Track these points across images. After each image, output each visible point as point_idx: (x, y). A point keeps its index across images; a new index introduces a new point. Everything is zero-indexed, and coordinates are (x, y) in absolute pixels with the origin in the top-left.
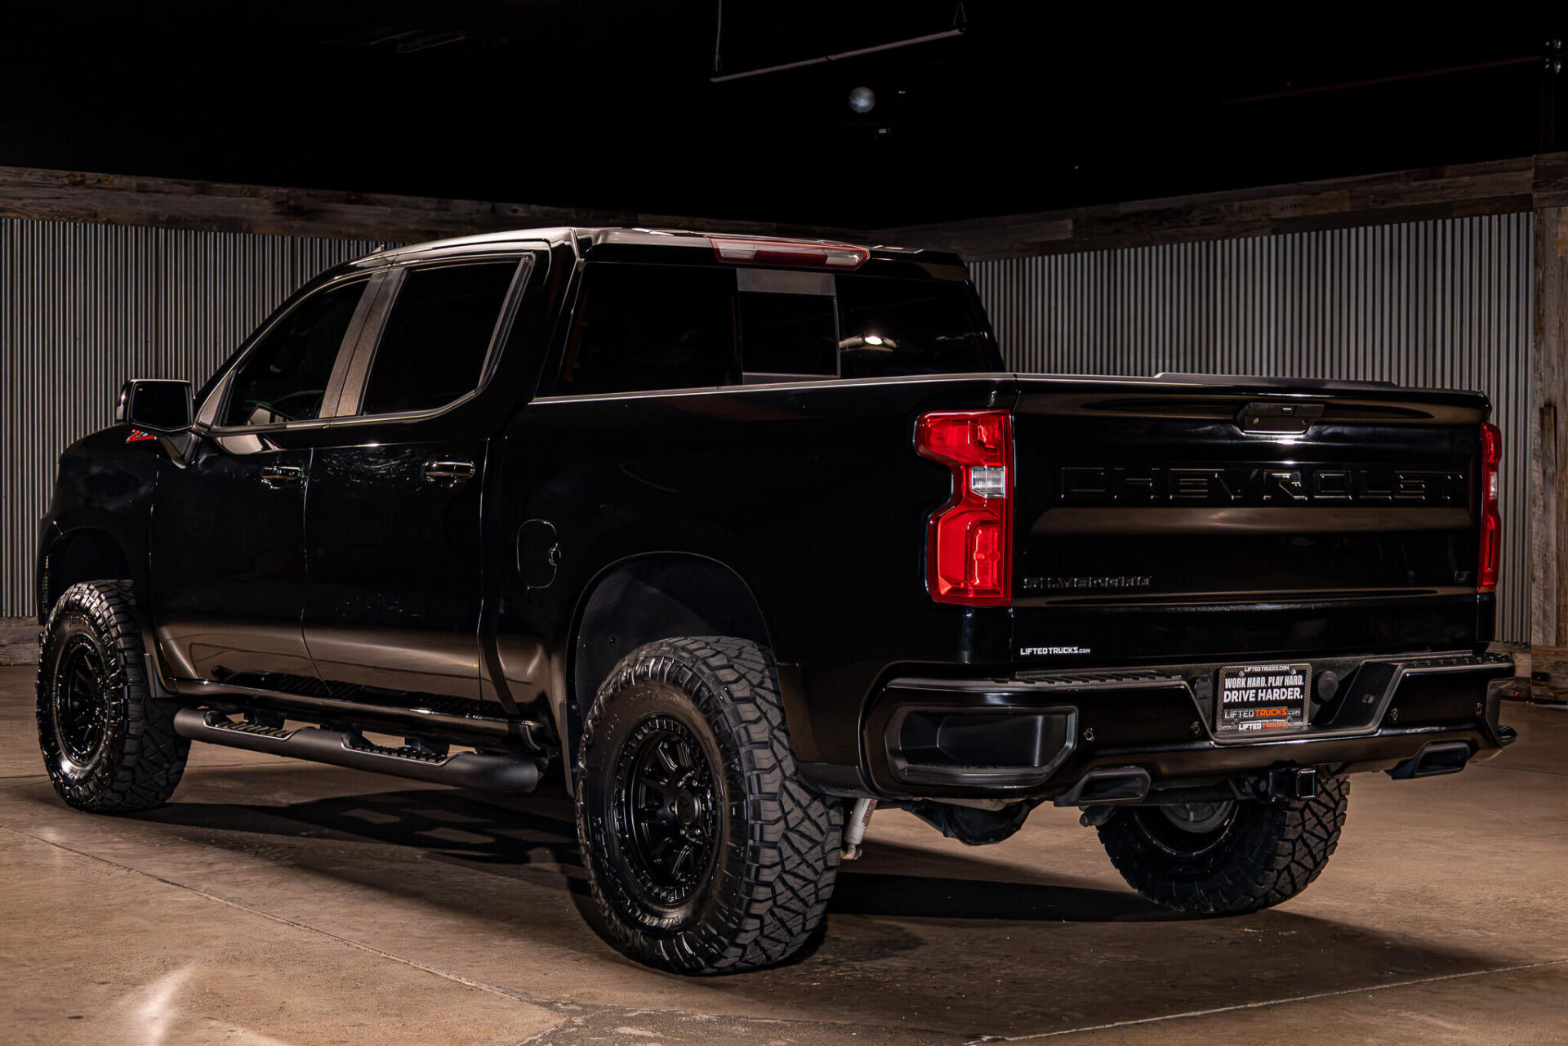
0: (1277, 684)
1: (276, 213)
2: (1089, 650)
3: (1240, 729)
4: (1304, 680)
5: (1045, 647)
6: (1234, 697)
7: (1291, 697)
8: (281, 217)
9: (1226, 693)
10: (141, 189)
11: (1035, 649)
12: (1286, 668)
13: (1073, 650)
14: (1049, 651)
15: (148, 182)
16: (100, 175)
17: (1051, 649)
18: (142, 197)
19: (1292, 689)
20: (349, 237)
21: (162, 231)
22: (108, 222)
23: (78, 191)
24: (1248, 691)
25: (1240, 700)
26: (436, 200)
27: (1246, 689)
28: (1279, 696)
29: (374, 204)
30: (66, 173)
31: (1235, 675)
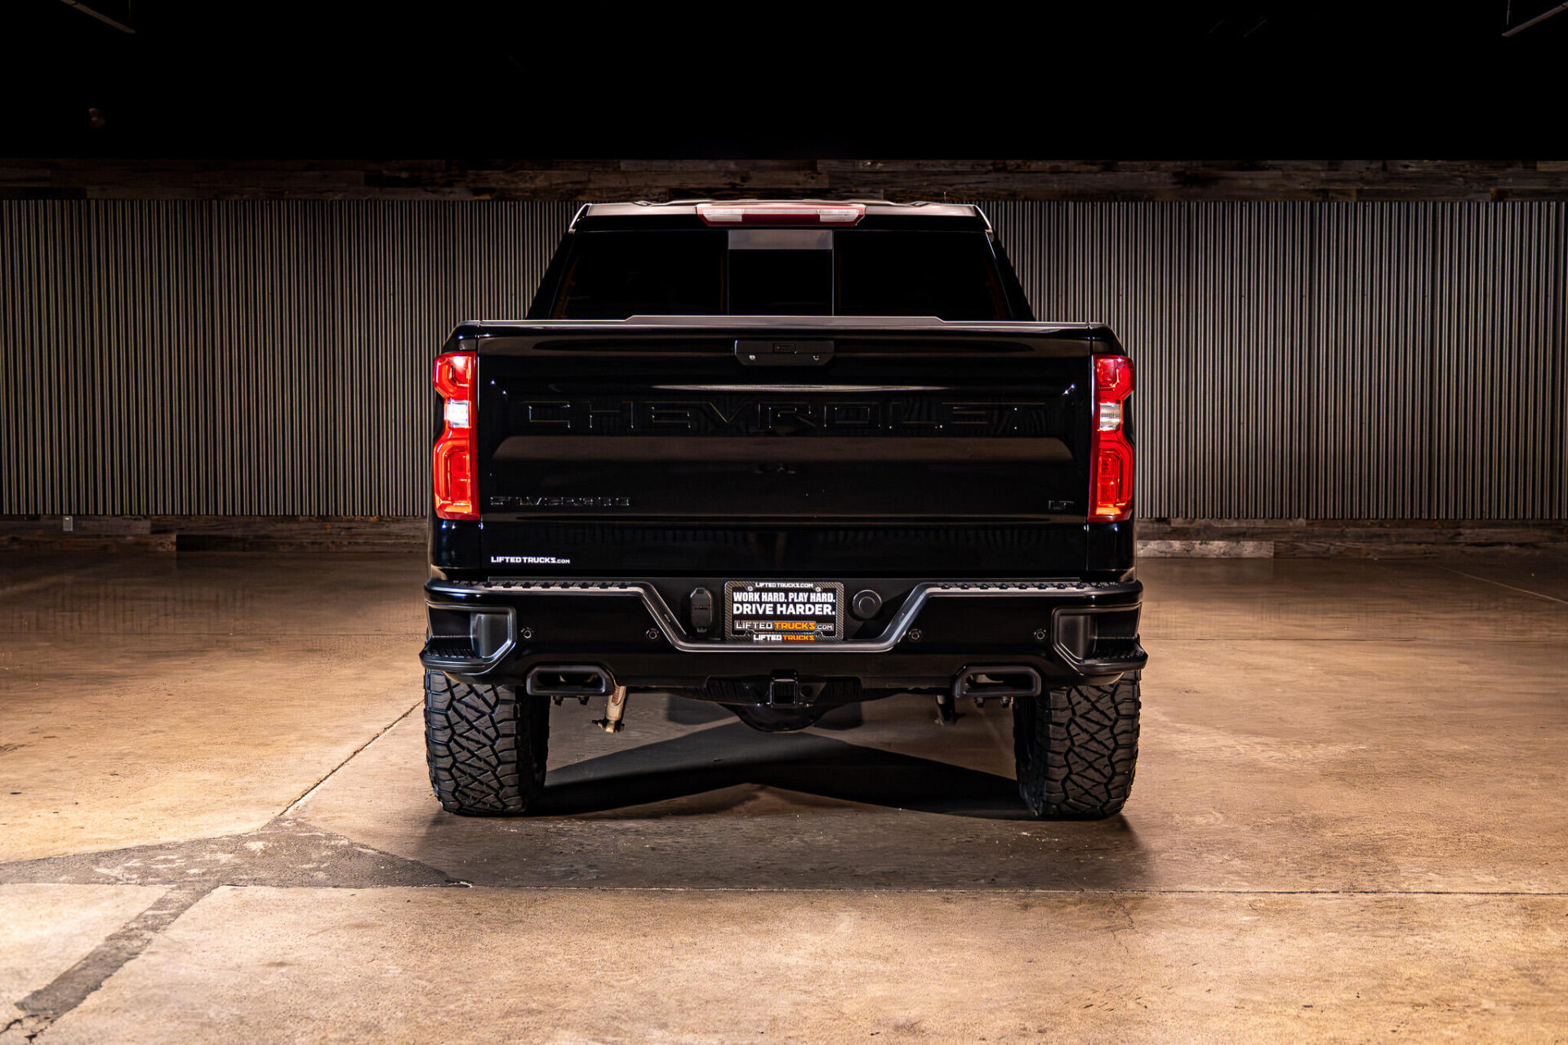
0: (801, 599)
1: (1174, 183)
2: (568, 561)
3: (755, 639)
4: (835, 598)
5: (518, 556)
6: (747, 609)
7: (821, 613)
8: (1179, 186)
9: (735, 606)
10: (1055, 171)
11: (507, 558)
12: (810, 585)
13: (550, 560)
14: (523, 560)
15: (1060, 164)
16: (1019, 162)
17: (525, 559)
18: (1055, 178)
19: (821, 606)
20: (1243, 199)
21: (1071, 204)
22: (1026, 199)
23: (1002, 175)
24: (763, 605)
25: (754, 612)
26: (1326, 162)
27: (761, 603)
28: (804, 611)
29: (1268, 169)
30: (991, 162)
31: (743, 590)
